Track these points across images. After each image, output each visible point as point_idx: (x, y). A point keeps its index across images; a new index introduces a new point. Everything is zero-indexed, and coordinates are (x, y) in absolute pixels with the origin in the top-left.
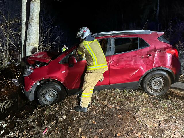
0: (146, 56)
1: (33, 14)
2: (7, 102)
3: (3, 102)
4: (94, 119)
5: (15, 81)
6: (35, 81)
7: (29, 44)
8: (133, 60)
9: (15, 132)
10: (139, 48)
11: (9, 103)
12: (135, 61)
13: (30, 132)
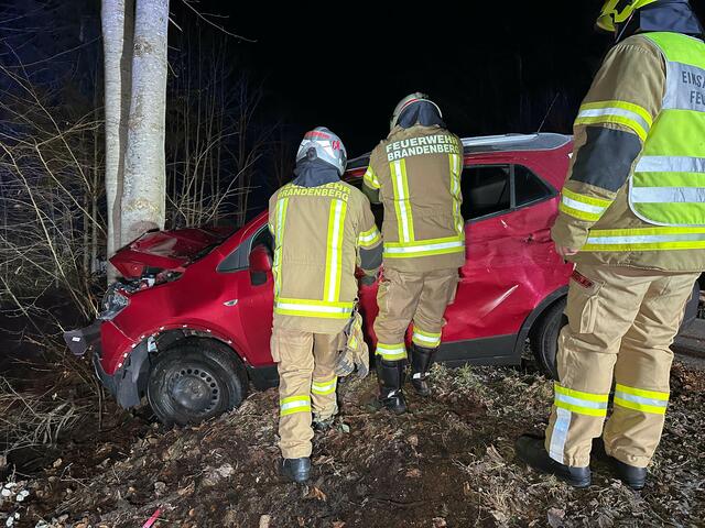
0: (543, 234)
1: (141, 96)
2: (64, 411)
3: (50, 410)
4: (320, 481)
5: (74, 339)
6: (135, 338)
7: (132, 203)
8: (493, 252)
9: (55, 520)
10: (513, 206)
11: (70, 414)
12: (499, 255)
13: (100, 521)
